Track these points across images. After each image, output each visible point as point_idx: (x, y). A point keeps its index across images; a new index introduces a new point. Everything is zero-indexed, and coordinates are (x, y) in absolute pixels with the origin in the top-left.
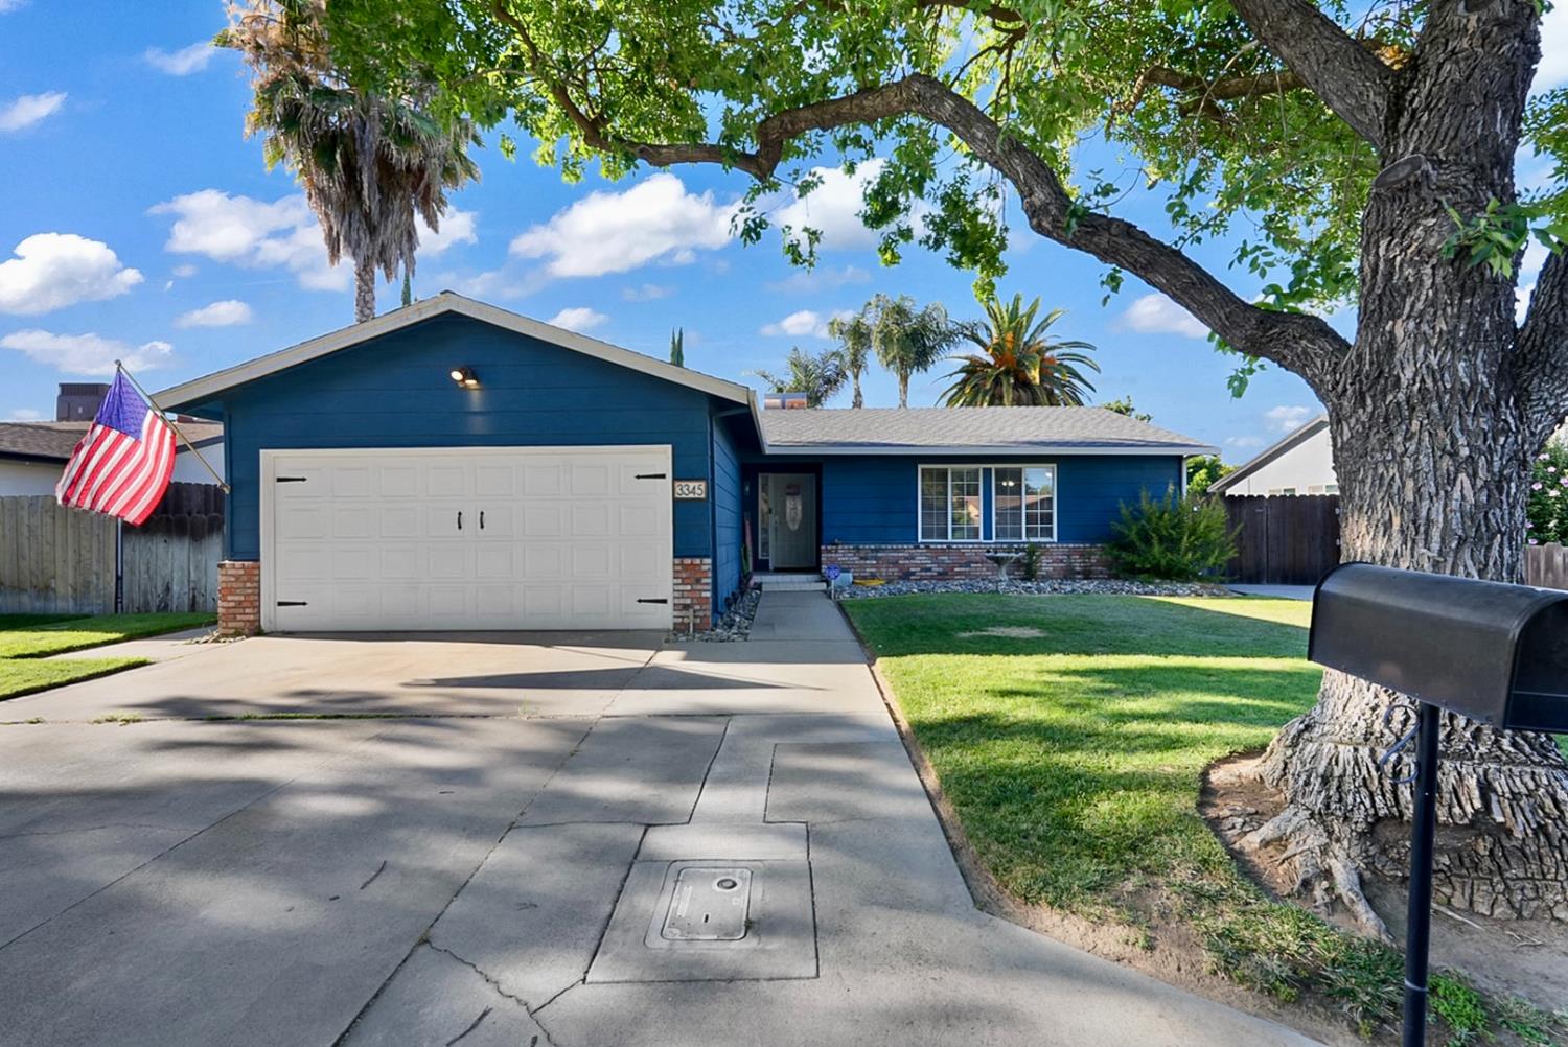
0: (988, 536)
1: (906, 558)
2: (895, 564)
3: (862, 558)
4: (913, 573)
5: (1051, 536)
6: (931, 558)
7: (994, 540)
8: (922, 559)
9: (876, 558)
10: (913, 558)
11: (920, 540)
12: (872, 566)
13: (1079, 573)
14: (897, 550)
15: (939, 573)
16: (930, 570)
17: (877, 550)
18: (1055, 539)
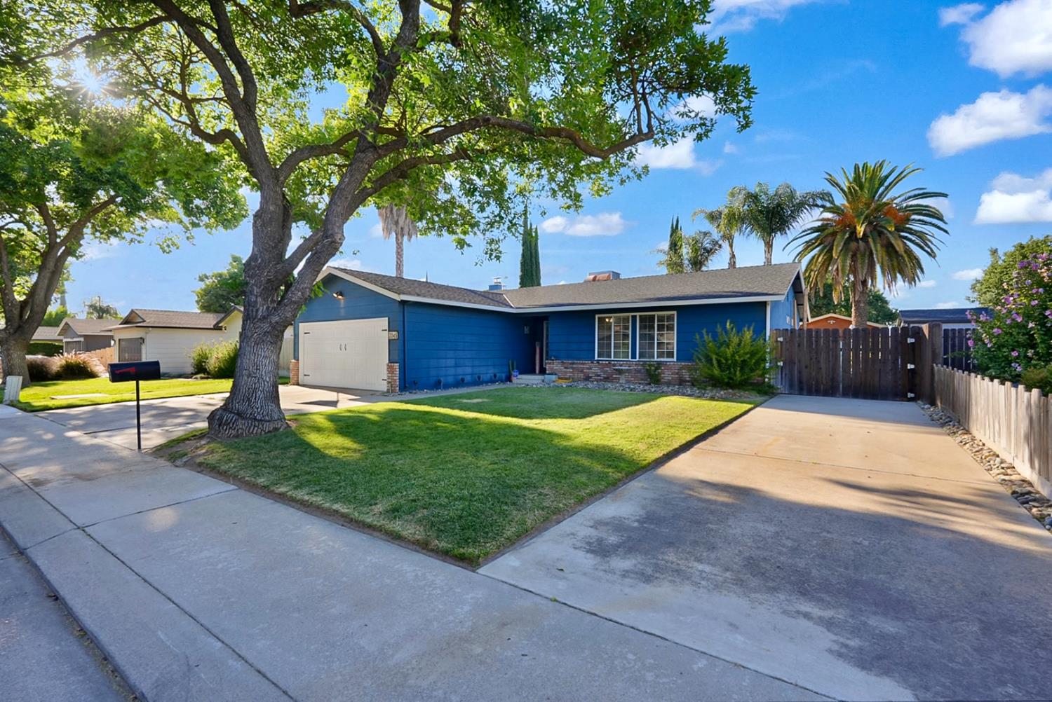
0: (634, 356)
1: (588, 369)
2: (582, 371)
3: (566, 368)
4: (591, 377)
5: (673, 357)
6: (600, 369)
7: (637, 359)
8: (596, 369)
9: (572, 368)
10: (591, 369)
11: (596, 358)
12: (571, 372)
13: (688, 381)
14: (582, 364)
15: (605, 378)
16: (599, 376)
17: (573, 364)
18: (675, 359)
